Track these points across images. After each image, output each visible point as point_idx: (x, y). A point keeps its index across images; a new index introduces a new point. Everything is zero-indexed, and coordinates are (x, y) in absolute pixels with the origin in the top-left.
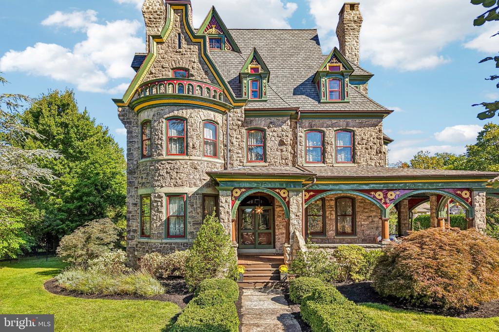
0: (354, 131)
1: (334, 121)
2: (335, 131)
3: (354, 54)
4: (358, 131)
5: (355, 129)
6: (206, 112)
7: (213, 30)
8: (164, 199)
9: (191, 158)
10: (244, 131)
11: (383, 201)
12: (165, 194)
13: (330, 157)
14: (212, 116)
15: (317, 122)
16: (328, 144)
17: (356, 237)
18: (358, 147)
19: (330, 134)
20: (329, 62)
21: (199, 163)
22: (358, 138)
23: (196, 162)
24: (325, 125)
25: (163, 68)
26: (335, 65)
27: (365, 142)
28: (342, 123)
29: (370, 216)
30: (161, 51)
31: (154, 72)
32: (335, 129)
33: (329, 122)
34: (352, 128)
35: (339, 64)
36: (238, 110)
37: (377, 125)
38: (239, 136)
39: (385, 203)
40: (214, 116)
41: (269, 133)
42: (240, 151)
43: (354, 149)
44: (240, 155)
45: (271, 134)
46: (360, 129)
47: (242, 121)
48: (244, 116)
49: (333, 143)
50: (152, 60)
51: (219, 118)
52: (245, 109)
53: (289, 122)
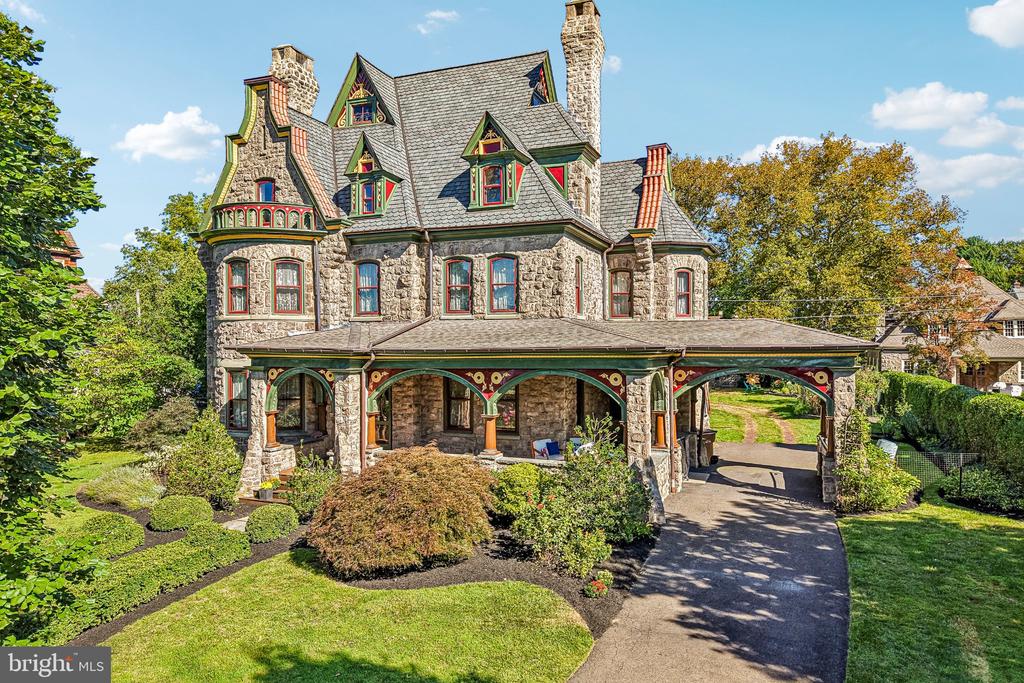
0: (516, 258)
1: (486, 242)
2: (488, 258)
3: (582, 98)
4: (524, 257)
5: (519, 253)
6: (276, 247)
7: (361, 93)
8: (225, 376)
9: (253, 317)
10: (350, 265)
11: (484, 387)
12: (226, 369)
13: (480, 303)
14: (289, 252)
15: (460, 245)
16: (477, 281)
17: (518, 438)
18: (524, 285)
19: (481, 264)
20: (483, 137)
21: (266, 323)
22: (523, 269)
23: (260, 323)
24: (473, 249)
25: (245, 181)
26: (492, 141)
27: (533, 275)
28: (498, 244)
29: (538, 404)
30: (244, 156)
31: (234, 188)
32: (488, 255)
33: (478, 244)
34: (514, 253)
35: (499, 139)
36: (334, 236)
37: (554, 245)
38: (344, 275)
39: (488, 391)
40: (293, 251)
41: (384, 268)
42: (345, 299)
43: (518, 289)
44: (345, 305)
45: (386, 269)
46: (527, 253)
47: (341, 253)
48: (343, 244)
49: (485, 278)
50: (232, 171)
51: (303, 252)
52: (344, 234)
53: (413, 248)
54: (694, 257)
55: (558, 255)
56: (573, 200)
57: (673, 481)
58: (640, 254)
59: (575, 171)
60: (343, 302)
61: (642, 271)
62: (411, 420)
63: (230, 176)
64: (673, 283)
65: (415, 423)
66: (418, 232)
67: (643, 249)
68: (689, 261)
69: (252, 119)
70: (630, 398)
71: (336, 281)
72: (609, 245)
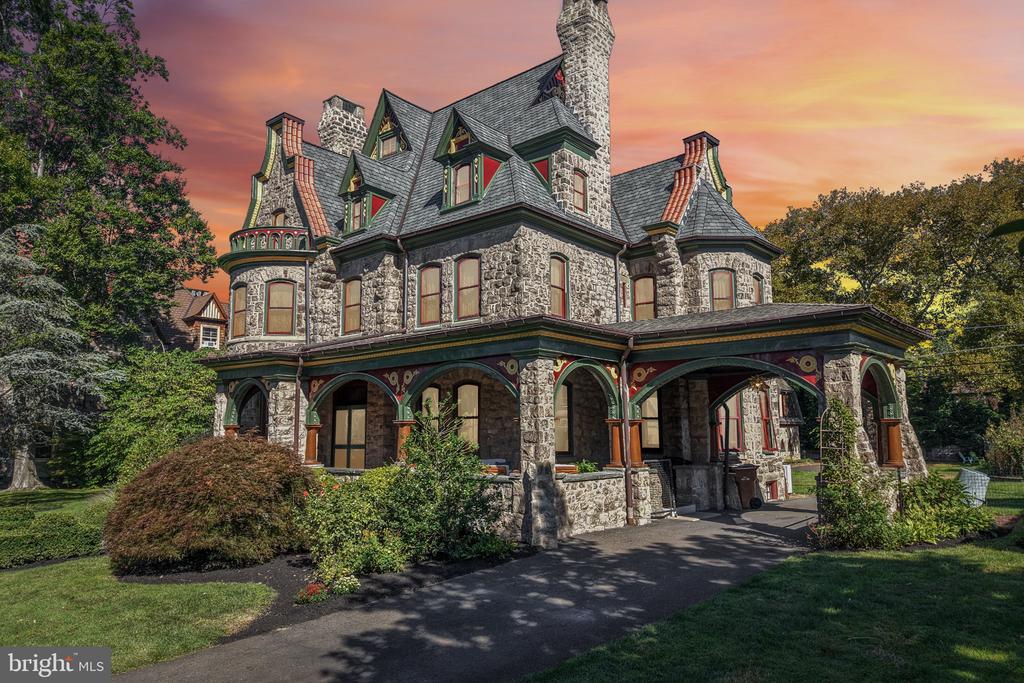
0: (479, 256)
1: (452, 243)
2: (454, 261)
4: (486, 254)
5: (482, 250)
6: (271, 269)
7: (389, 126)
9: (248, 338)
10: (340, 284)
11: (398, 390)
13: (449, 310)
14: (281, 273)
15: (431, 250)
16: (446, 287)
18: (487, 284)
19: (449, 268)
20: (453, 135)
21: (258, 344)
22: (485, 267)
23: (253, 344)
24: (441, 253)
26: (462, 138)
27: (495, 272)
28: (463, 244)
29: (497, 419)
30: (266, 192)
32: (455, 257)
33: (446, 247)
34: (477, 251)
35: (467, 136)
36: (323, 255)
37: (513, 237)
38: (335, 295)
39: (400, 393)
40: (285, 272)
41: (364, 282)
42: (335, 318)
43: (481, 290)
45: (366, 283)
46: (488, 250)
47: (329, 271)
48: (330, 262)
49: (452, 283)
50: (257, 207)
51: (297, 273)
52: (330, 252)
53: (389, 259)
54: (733, 255)
55: (517, 247)
56: (556, 193)
57: (631, 509)
58: (660, 254)
59: (558, 161)
60: (334, 321)
61: (666, 274)
62: (381, 442)
63: (256, 212)
64: (707, 286)
65: (385, 446)
66: (390, 240)
67: (663, 247)
68: (727, 260)
69: (272, 157)
70: (523, 388)
71: (327, 301)
72: (622, 246)
